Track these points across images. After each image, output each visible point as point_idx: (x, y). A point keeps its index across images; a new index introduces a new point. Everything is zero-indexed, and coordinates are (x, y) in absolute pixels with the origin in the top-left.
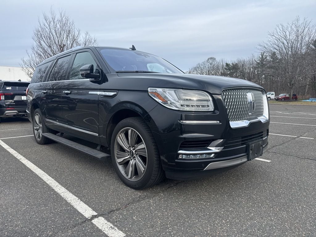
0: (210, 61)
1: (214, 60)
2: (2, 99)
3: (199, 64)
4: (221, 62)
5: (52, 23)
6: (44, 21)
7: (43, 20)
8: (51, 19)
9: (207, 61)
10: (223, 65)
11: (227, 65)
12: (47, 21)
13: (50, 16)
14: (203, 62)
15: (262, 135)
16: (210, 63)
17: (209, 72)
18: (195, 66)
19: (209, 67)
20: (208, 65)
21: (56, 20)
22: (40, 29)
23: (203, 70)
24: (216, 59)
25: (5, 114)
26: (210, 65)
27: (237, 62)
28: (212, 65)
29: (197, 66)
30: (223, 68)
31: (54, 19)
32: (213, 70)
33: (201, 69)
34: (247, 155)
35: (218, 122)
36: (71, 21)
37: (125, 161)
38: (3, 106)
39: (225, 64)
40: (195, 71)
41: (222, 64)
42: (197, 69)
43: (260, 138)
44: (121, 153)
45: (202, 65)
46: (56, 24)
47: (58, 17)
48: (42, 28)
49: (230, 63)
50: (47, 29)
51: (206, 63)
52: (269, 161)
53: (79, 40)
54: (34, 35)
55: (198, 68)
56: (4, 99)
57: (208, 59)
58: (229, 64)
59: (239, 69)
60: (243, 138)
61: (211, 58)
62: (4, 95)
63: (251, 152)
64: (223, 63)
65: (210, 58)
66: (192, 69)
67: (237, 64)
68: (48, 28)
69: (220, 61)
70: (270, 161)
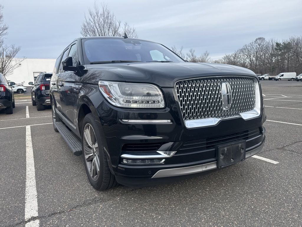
0: (259, 41)
1: (263, 40)
2: (43, 89)
3: (246, 45)
4: (271, 42)
5: (96, 17)
6: (90, 16)
7: (88, 16)
8: (95, 14)
9: (255, 42)
10: (273, 45)
11: (278, 44)
12: (92, 16)
13: (94, 12)
14: (250, 44)
15: (248, 134)
16: (258, 44)
17: (257, 54)
18: (241, 48)
19: (258, 48)
20: (256, 46)
21: (99, 15)
22: (86, 24)
23: (250, 51)
24: (265, 39)
25: (45, 102)
26: (258, 46)
27: (289, 41)
28: (261, 46)
29: (244, 48)
30: (273, 48)
31: (97, 13)
32: (262, 51)
33: (248, 51)
34: (216, 160)
35: (169, 121)
36: (111, 14)
37: (91, 158)
38: (44, 95)
39: (275, 44)
40: (242, 53)
41: (271, 44)
42: (244, 51)
43: (243, 139)
44: (87, 149)
45: (249, 46)
46: (100, 18)
47: (101, 11)
48: (88, 23)
49: (281, 42)
50: (92, 24)
51: (254, 44)
52: (275, 162)
53: (119, 31)
54: (82, 30)
55: (245, 49)
56: (44, 89)
57: (256, 40)
58: (280, 44)
59: (292, 48)
60: (208, 139)
61: (260, 39)
62: (45, 86)
63: (222, 157)
64: (273, 43)
65: (258, 38)
66: (238, 51)
67: (289, 43)
68: (93, 22)
69: (269, 40)
70: (278, 162)
